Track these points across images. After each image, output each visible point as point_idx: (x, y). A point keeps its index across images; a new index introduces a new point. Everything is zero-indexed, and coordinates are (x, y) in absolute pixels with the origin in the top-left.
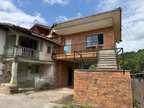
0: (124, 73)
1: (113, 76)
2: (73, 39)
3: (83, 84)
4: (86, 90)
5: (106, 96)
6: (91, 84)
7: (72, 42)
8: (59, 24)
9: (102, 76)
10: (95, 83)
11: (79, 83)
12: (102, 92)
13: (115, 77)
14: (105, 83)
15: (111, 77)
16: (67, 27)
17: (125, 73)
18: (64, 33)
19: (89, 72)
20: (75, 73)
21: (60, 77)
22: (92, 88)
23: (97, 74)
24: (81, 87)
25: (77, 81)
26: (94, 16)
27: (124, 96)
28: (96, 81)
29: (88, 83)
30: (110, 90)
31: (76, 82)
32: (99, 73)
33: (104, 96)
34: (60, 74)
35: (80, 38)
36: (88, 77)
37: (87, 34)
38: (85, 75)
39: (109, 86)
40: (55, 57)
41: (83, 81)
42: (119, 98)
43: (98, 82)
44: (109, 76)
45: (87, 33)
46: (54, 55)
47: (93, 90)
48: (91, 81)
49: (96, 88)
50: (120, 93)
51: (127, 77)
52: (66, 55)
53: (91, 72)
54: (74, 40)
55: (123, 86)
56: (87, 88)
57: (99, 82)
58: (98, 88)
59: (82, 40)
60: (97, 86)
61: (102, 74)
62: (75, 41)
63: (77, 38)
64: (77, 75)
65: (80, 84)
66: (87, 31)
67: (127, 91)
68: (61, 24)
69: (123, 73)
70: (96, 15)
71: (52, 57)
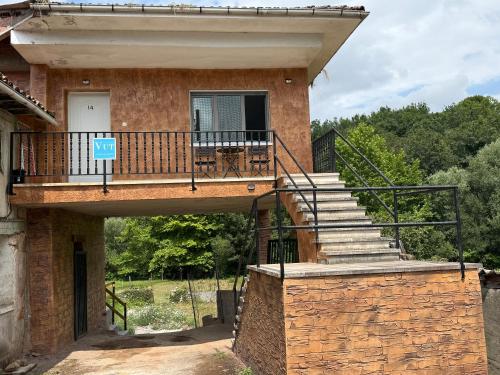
0: (463, 277)
1: (429, 287)
2: (120, 99)
3: (324, 333)
4: (339, 356)
5: (410, 365)
6: (356, 329)
7: (114, 114)
8: (67, 11)
9: (396, 290)
10: (371, 321)
11: (309, 329)
12: (397, 351)
13: (436, 290)
14: (405, 316)
15: (424, 291)
16: (107, 33)
17: (466, 273)
18: (69, 61)
19: (346, 280)
20: (288, 287)
21: (52, 298)
22: (360, 344)
23: (376, 285)
24: (316, 347)
25: (298, 325)
26: (262, 14)
27: (467, 352)
28: (372, 313)
29: (342, 326)
30: (424, 340)
31: (293, 326)
32: (382, 280)
33: (406, 366)
34: (50, 284)
35: (159, 100)
36: (342, 299)
37: (195, 86)
38: (332, 296)
39: (420, 326)
40: (28, 193)
41: (324, 321)
42: (452, 362)
43: (382, 317)
44: (417, 292)
45: (196, 79)
46: (22, 182)
47: (364, 351)
48: (354, 318)
49: (375, 342)
50: (452, 347)
51: (471, 288)
52: (105, 186)
53: (354, 280)
54: (128, 104)
55: (461, 321)
56: (342, 348)
57: (386, 317)
58: (381, 340)
59: (171, 110)
60: (377, 333)
61: (393, 283)
62: (133, 108)
63: (145, 95)
64: (297, 297)
65: (315, 336)
66: (197, 71)
67: (472, 336)
68: (82, 10)
69: (460, 274)
70: (269, 14)
71: (9, 191)
